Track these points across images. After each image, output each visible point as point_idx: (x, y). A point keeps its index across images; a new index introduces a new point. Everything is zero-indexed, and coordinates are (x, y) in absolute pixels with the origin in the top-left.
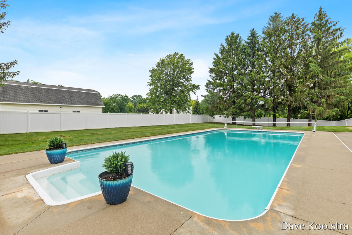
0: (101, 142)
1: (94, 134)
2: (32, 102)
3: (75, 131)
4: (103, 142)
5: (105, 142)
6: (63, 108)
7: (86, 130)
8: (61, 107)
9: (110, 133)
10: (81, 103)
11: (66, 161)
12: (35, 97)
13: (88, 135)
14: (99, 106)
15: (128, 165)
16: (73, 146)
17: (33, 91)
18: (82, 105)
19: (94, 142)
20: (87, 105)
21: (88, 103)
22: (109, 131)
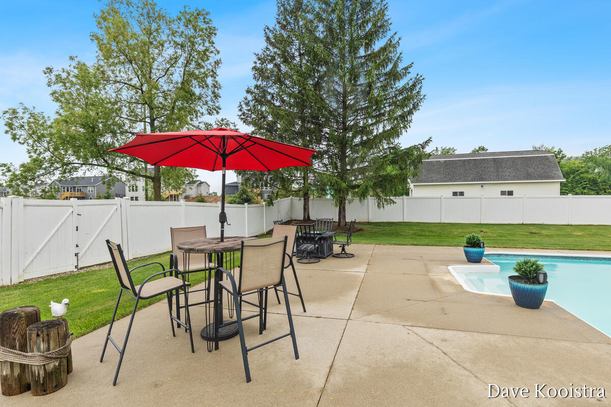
0: (539, 249)
1: (534, 233)
2: (445, 182)
3: (503, 226)
4: (543, 249)
5: (546, 249)
6: (485, 187)
7: (523, 224)
8: (482, 186)
9: (569, 235)
10: (514, 178)
11: (484, 262)
12: (449, 174)
13: (522, 235)
14: (553, 179)
15: (541, 273)
16: (494, 247)
17: (446, 165)
18: (518, 179)
19: (526, 247)
20: (527, 179)
21: (529, 176)
22: (569, 230)
